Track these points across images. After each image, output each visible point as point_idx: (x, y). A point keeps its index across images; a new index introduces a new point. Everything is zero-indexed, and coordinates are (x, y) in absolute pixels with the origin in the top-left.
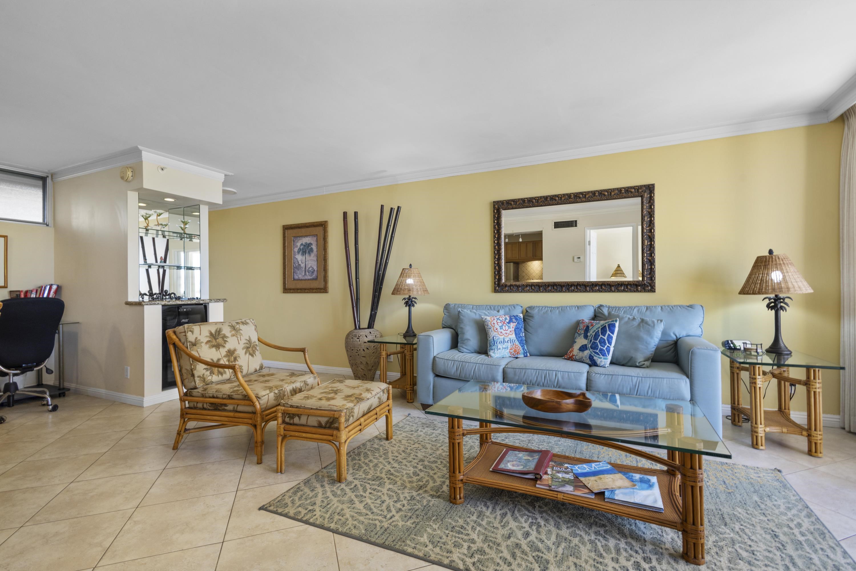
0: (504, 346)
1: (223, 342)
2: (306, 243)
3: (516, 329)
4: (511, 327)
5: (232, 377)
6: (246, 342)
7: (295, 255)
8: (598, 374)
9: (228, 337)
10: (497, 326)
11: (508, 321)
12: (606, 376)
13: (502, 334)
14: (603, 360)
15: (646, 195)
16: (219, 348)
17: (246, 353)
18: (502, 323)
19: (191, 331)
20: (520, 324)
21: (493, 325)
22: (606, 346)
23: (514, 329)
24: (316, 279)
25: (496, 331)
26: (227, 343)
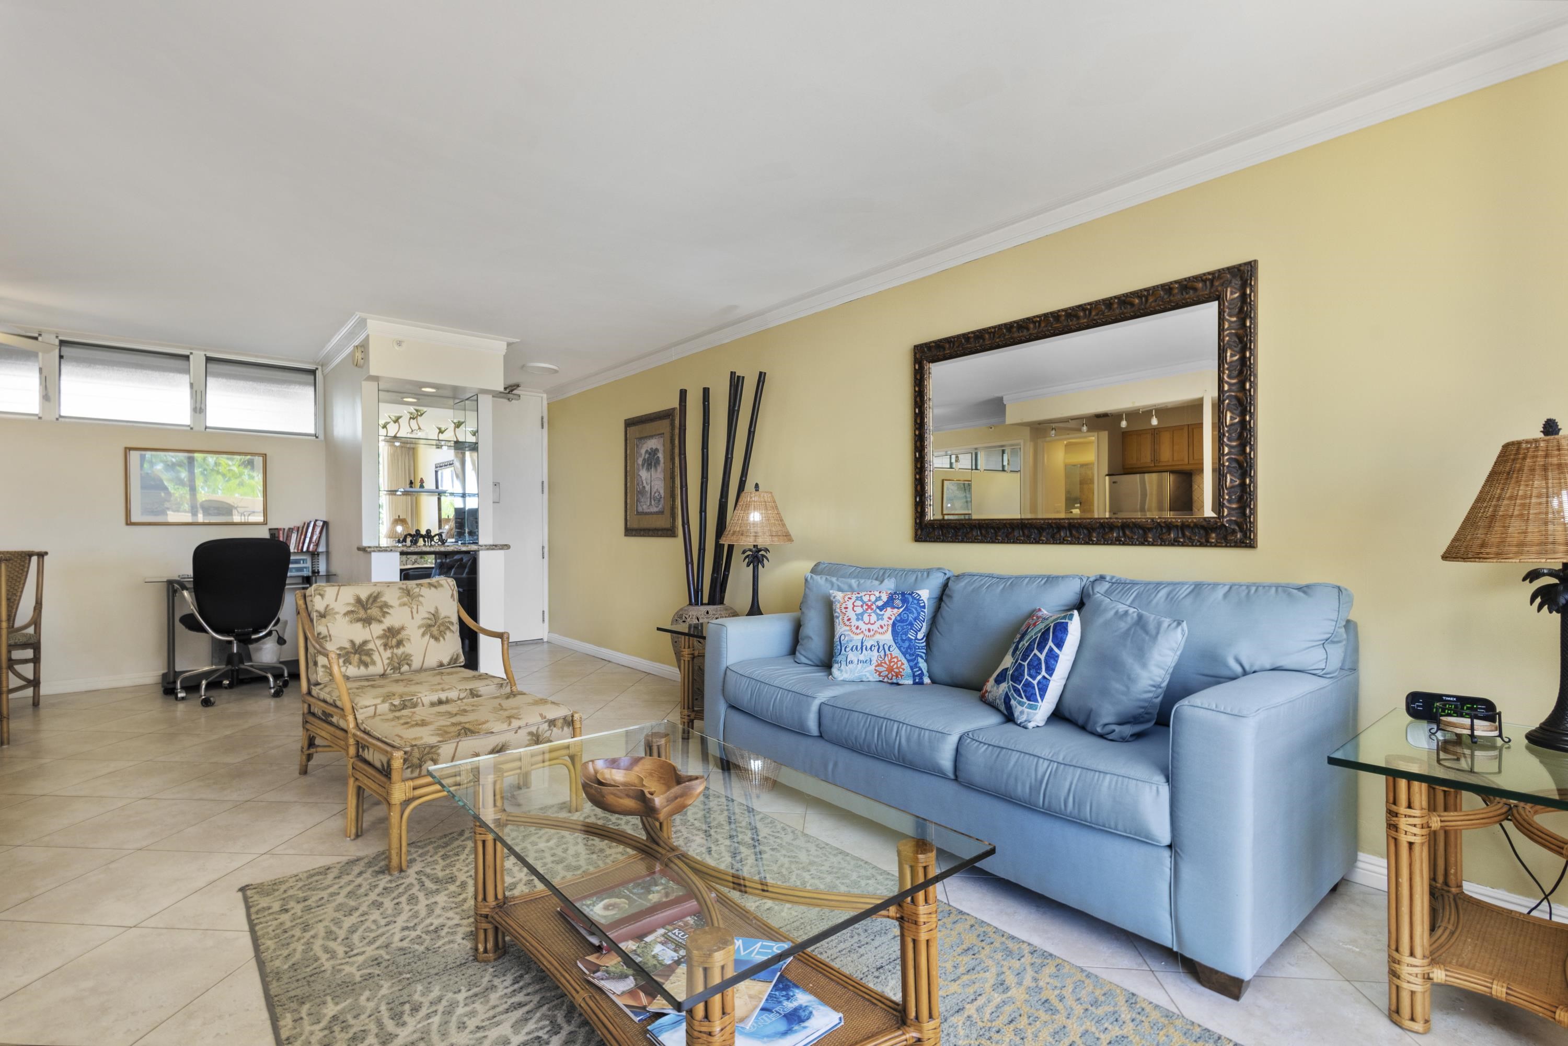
0: (862, 657)
1: (380, 614)
2: (651, 449)
3: (899, 621)
4: (885, 617)
5: (388, 671)
6: (427, 616)
7: (639, 470)
8: (977, 741)
9: (391, 607)
10: (851, 614)
11: (880, 603)
12: (991, 748)
13: (858, 631)
14: (1026, 710)
15: (1232, 295)
16: (370, 624)
17: (423, 635)
18: (865, 607)
19: (320, 594)
20: (912, 612)
21: (844, 610)
22: (1039, 677)
23: (891, 622)
24: (661, 513)
25: (848, 623)
26: (388, 616)
